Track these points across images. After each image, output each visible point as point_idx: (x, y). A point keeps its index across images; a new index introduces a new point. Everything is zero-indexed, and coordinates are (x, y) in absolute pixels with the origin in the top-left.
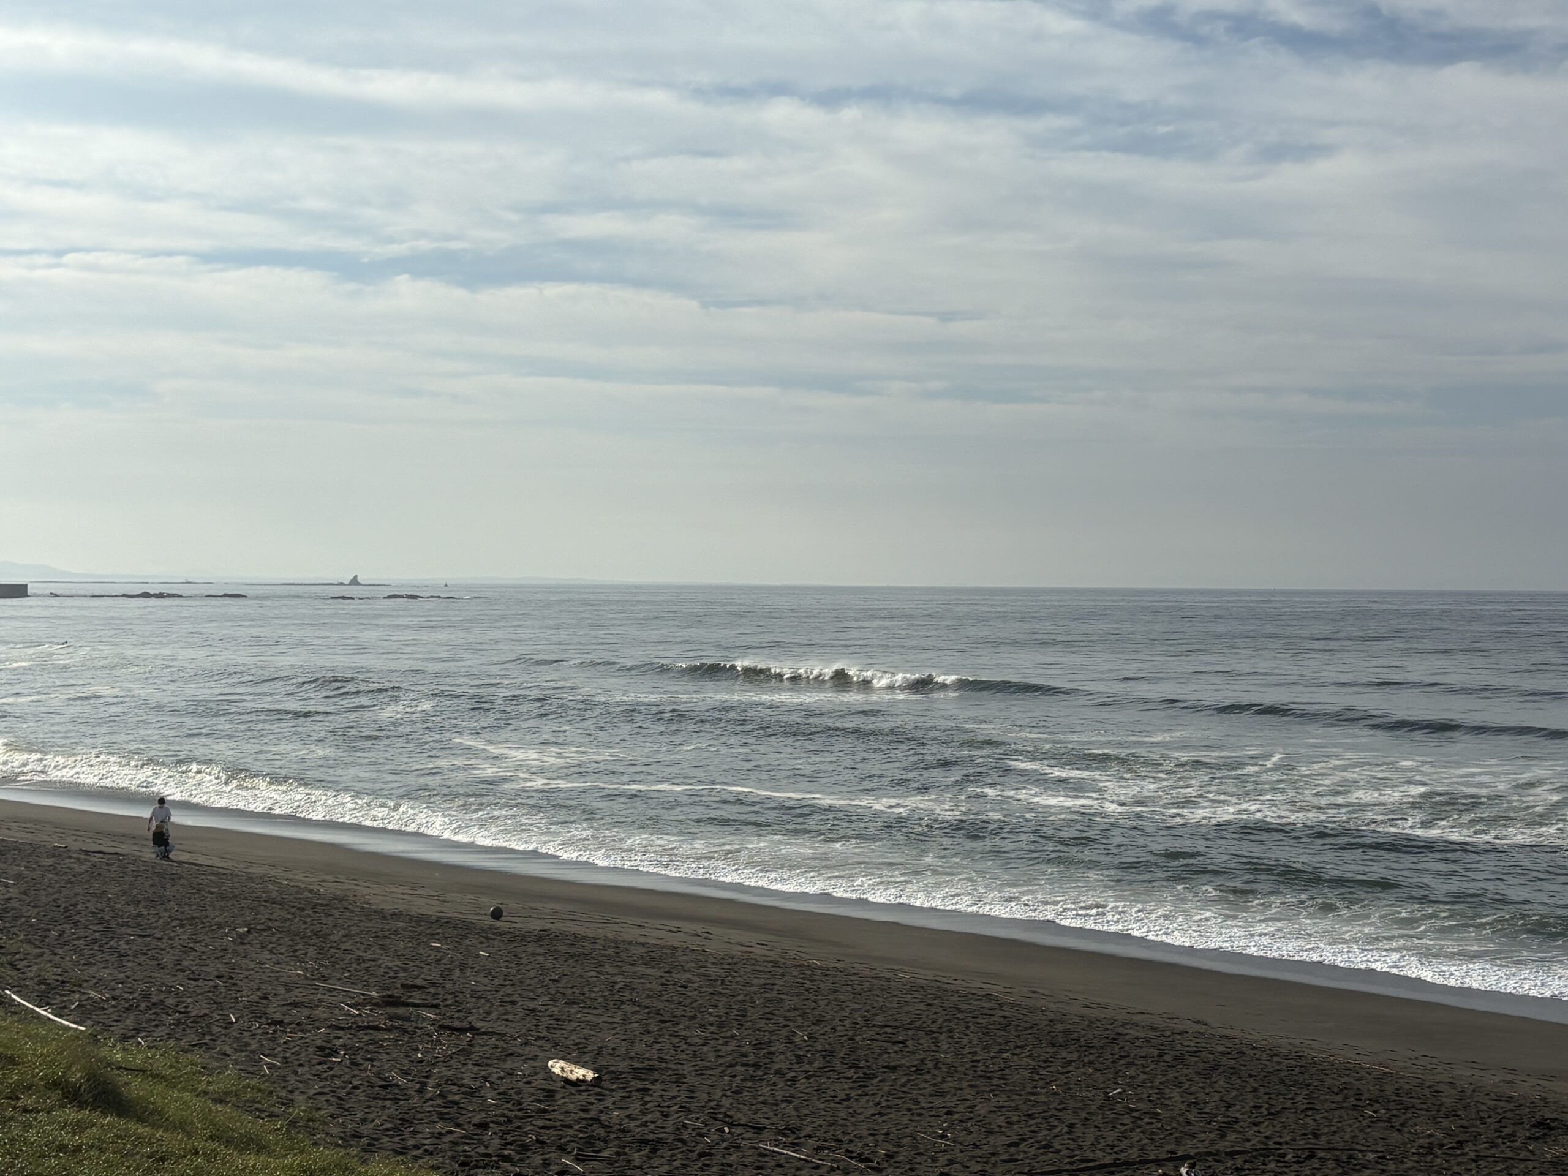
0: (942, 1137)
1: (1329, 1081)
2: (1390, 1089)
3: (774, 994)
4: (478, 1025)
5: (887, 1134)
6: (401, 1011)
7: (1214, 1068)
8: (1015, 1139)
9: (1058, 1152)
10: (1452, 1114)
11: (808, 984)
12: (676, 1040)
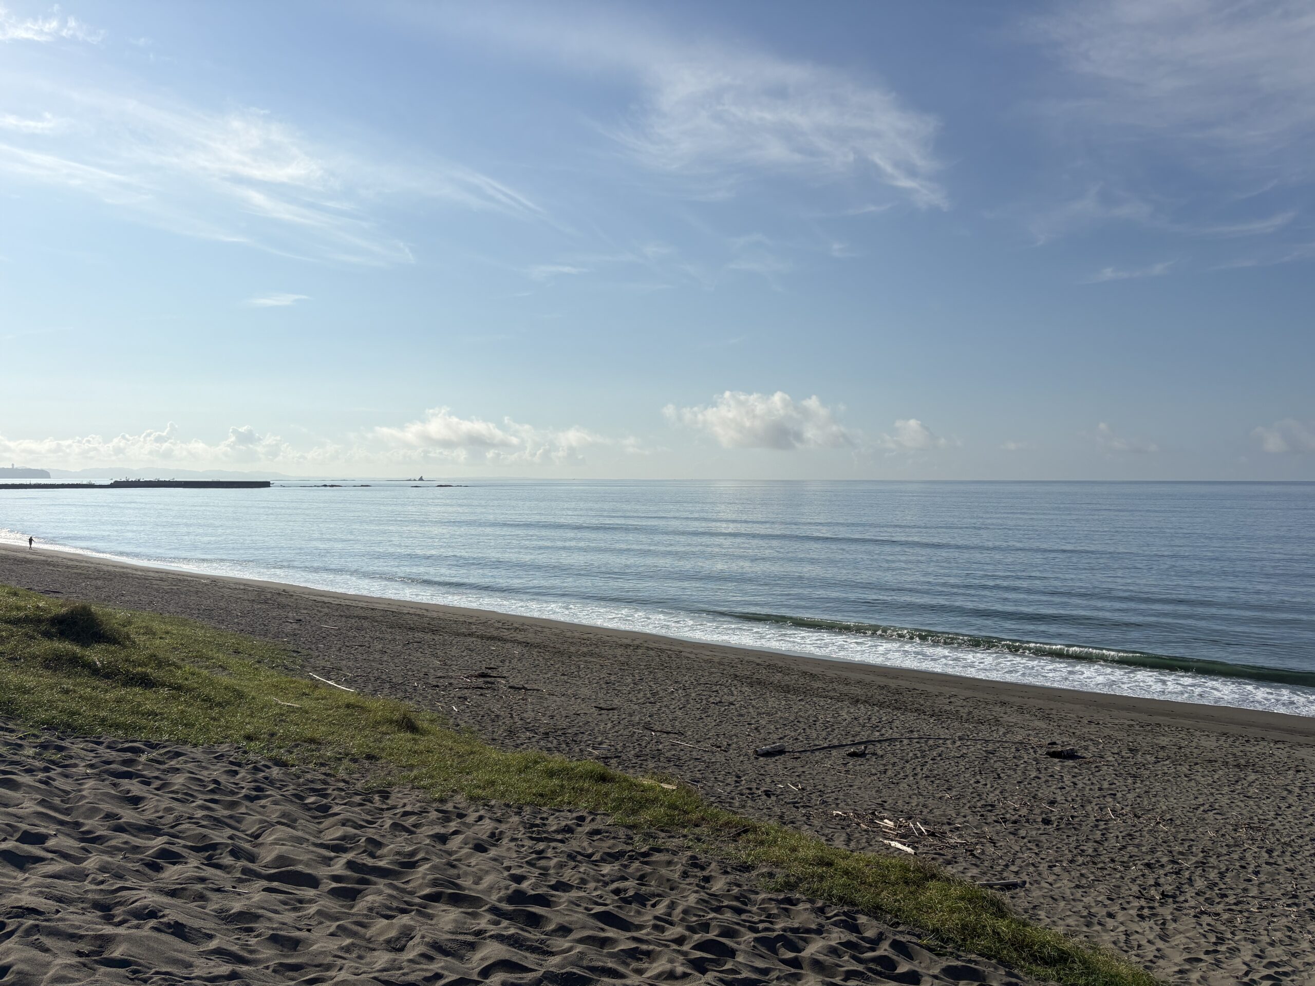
0: (749, 735)
1: (909, 707)
2: (937, 710)
3: (652, 669)
4: (526, 686)
5: (724, 734)
6: (489, 679)
7: (857, 701)
8: (781, 736)
9: (802, 741)
10: (967, 721)
11: (665, 665)
12: (616, 692)
